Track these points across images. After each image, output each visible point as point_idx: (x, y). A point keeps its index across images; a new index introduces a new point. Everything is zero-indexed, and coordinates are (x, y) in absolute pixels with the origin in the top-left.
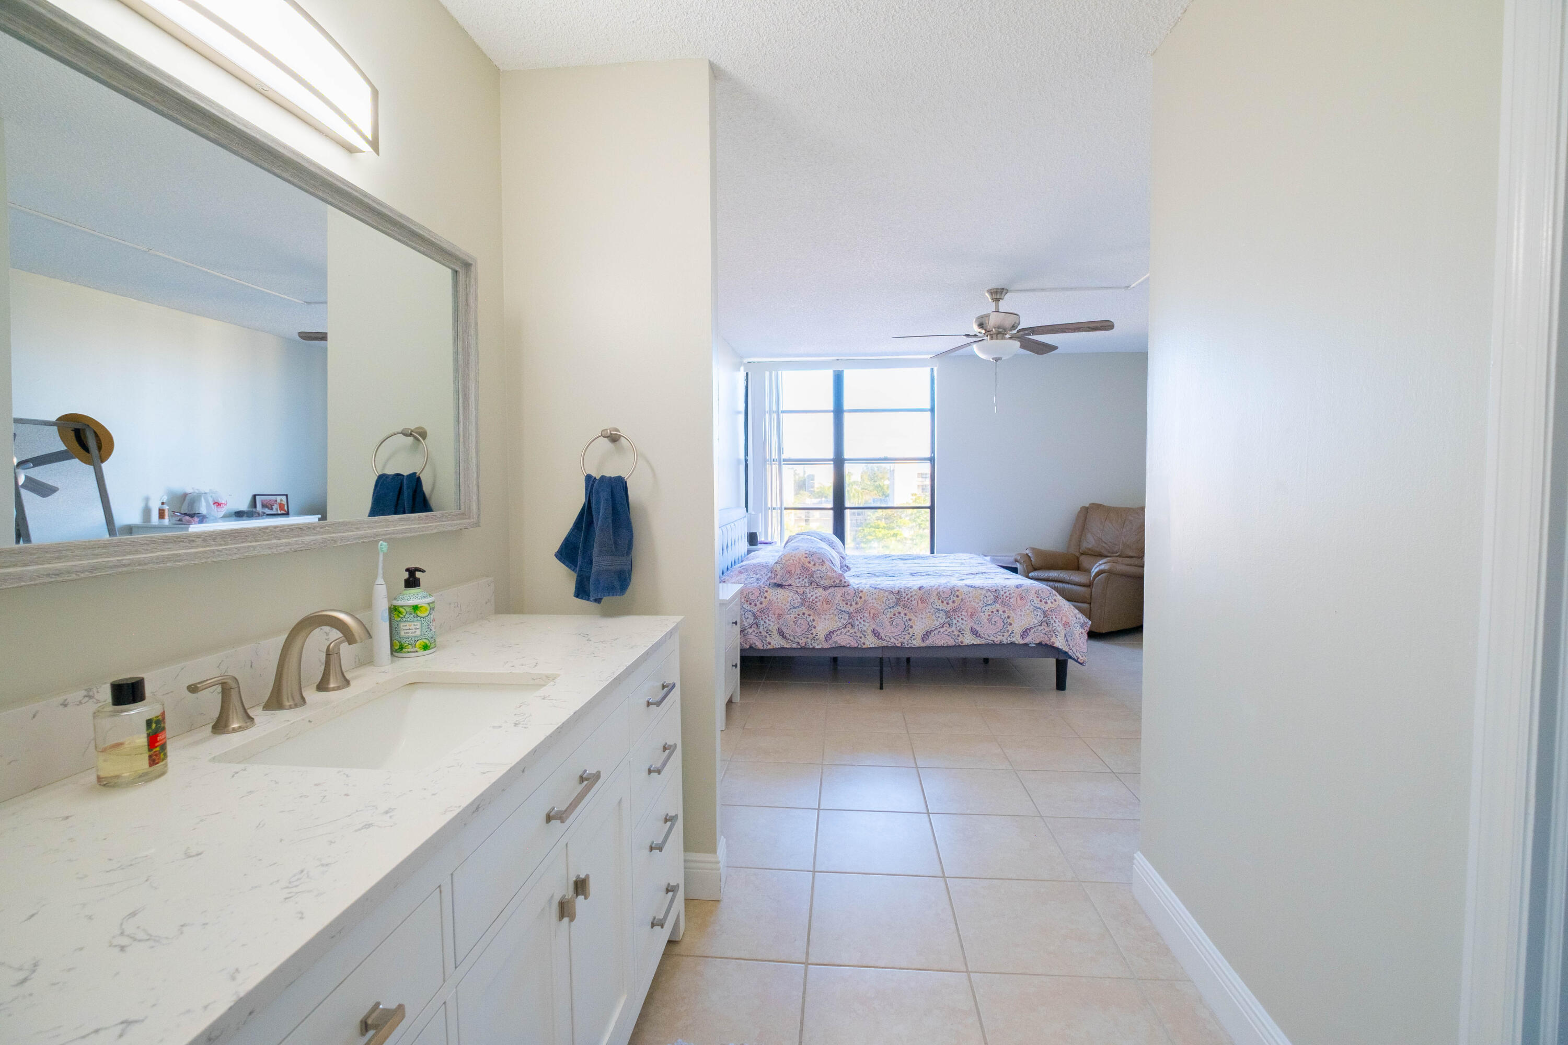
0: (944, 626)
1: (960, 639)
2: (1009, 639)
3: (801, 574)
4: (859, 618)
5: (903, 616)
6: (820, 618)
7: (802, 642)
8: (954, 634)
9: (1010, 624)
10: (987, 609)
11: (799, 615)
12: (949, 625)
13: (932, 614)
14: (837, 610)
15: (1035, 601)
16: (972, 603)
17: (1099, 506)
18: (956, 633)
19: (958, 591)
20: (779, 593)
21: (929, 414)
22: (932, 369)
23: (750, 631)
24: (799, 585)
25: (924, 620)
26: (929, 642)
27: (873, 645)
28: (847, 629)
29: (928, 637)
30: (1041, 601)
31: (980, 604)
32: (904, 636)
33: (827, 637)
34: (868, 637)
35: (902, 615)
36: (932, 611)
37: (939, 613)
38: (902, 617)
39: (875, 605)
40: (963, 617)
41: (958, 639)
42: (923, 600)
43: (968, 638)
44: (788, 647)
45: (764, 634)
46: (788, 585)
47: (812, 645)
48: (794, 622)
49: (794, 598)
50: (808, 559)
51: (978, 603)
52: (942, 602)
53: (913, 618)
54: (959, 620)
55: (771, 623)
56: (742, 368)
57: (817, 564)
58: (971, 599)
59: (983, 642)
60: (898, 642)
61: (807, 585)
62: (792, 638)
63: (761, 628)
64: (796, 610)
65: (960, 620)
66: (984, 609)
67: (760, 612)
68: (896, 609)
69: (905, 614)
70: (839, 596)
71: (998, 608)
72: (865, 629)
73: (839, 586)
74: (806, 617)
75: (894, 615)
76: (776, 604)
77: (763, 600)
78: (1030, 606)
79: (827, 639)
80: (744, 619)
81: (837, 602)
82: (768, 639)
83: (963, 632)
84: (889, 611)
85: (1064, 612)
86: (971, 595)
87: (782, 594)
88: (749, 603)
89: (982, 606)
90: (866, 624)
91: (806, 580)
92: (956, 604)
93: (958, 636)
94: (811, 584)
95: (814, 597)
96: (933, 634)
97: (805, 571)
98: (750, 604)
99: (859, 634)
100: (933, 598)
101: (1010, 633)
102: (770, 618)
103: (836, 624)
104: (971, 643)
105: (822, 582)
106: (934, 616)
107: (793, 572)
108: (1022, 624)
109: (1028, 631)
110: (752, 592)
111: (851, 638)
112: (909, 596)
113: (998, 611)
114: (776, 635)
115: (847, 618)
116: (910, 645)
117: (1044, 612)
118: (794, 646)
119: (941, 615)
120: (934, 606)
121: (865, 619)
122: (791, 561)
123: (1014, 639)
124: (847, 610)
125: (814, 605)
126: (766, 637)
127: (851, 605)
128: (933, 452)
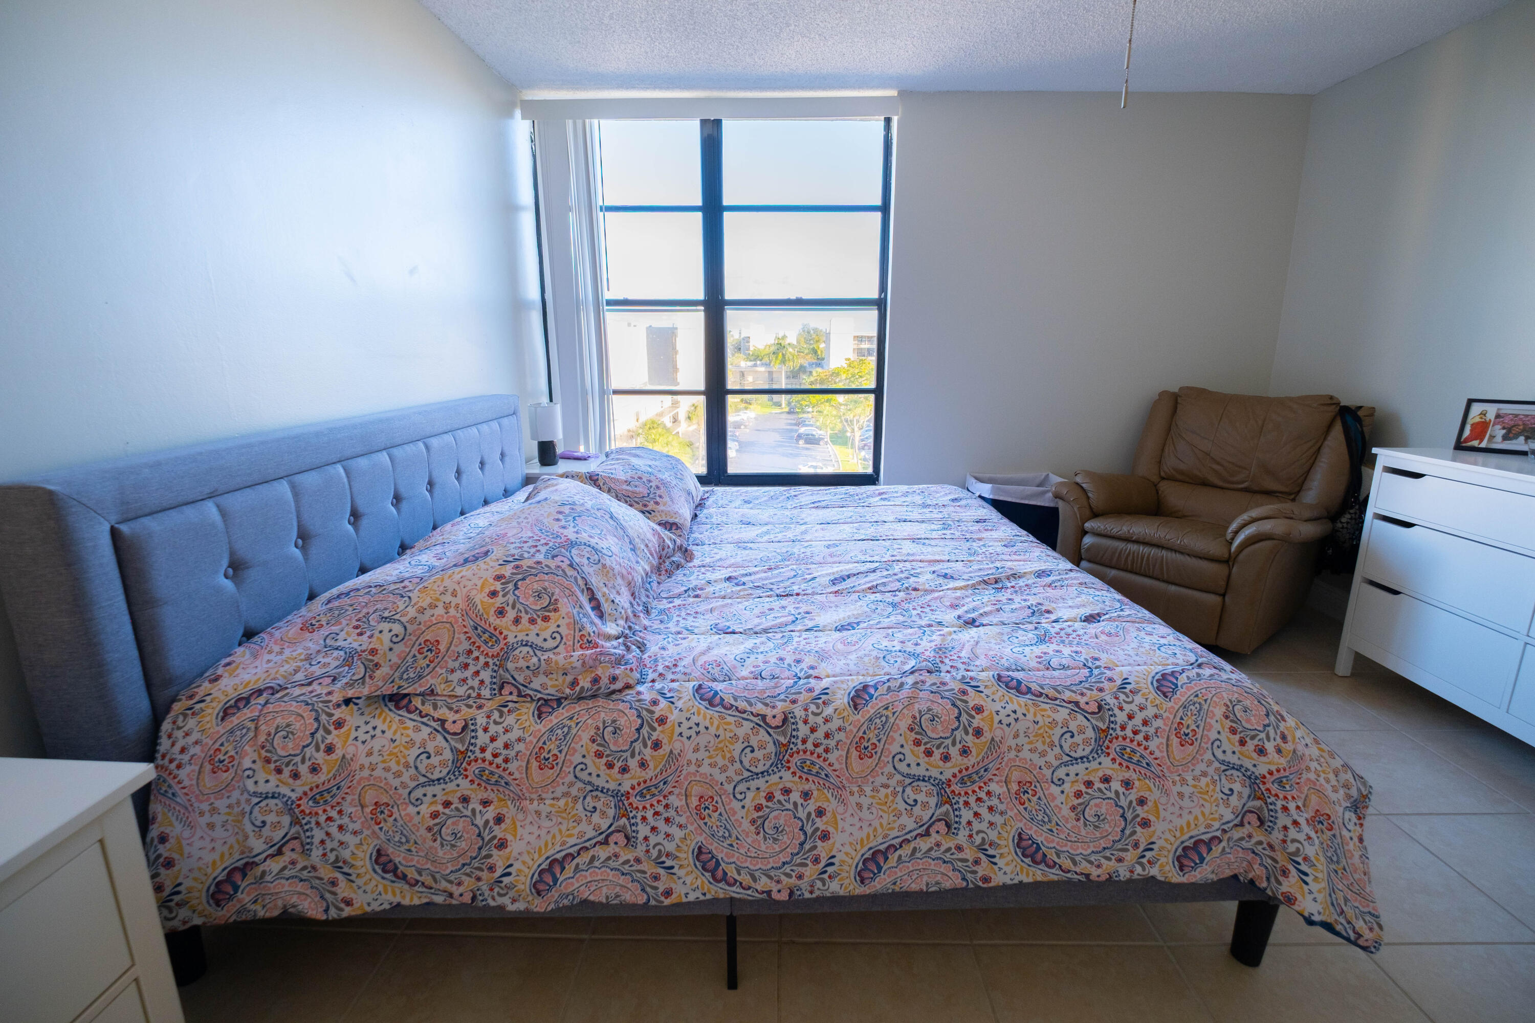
0: (932, 830)
1: (982, 870)
2: (1139, 870)
3: (470, 652)
4: (649, 814)
5: (800, 801)
6: (522, 810)
7: (462, 892)
8: (961, 856)
9: (1145, 824)
10: (1072, 775)
11: (447, 804)
12: (948, 826)
13: (895, 794)
14: (580, 785)
15: (1226, 746)
16: (1025, 754)
17: (1197, 394)
18: (969, 854)
19: (979, 709)
20: (378, 732)
21: (878, 215)
22: (888, 121)
23: (274, 866)
24: (460, 691)
25: (865, 814)
26: (881, 883)
27: (698, 894)
28: (611, 849)
29: (880, 868)
30: (1242, 743)
31: (1050, 757)
32: (802, 870)
33: (541, 881)
34: (681, 873)
35: (795, 796)
36: (892, 782)
37: (918, 790)
38: (795, 804)
39: (705, 769)
40: (995, 802)
41: (975, 872)
42: (864, 749)
43: (1008, 869)
44: (416, 902)
45: (326, 873)
46: (421, 694)
47: (494, 899)
48: (429, 829)
49: (430, 748)
50: (499, 600)
51: (1043, 754)
52: (929, 753)
53: (832, 805)
54: (979, 811)
55: (347, 838)
56: (518, 113)
57: (525, 619)
58: (1022, 740)
59: (1054, 875)
60: (779, 886)
61: (486, 693)
62: (429, 881)
63: (316, 853)
64: (437, 789)
65: (984, 811)
66: (1061, 773)
67: (313, 798)
68: (774, 778)
69: (806, 795)
70: (585, 737)
71: (1109, 772)
72: (670, 847)
73: (594, 696)
74: (473, 811)
75: (770, 797)
76: (366, 773)
77: (320, 757)
78: (1209, 764)
79: (541, 887)
80: (249, 828)
81: (577, 759)
82: (342, 888)
83: (991, 852)
84: (753, 788)
85: (1312, 776)
86: (1021, 726)
87: (389, 734)
88: (272, 766)
89: (1056, 763)
90: (674, 830)
91: (485, 675)
92: (971, 760)
93: (977, 862)
94: (501, 688)
95: (499, 743)
96: (893, 858)
97: (486, 642)
98: (279, 771)
99: (649, 867)
100: (900, 739)
101: (1142, 848)
102: (345, 820)
103: (575, 831)
104: (1016, 881)
105: (536, 684)
106: (899, 799)
107: (442, 647)
108: (1179, 822)
109: (1203, 849)
110: (288, 725)
111: (622, 880)
112: (820, 734)
113: (1106, 780)
114: (368, 876)
115: (611, 812)
116: (817, 893)
117: (1254, 782)
118: (439, 899)
119: (921, 798)
120: (902, 767)
121: (671, 813)
122: (440, 611)
123: (1154, 871)
124: (612, 786)
125: (500, 771)
126: (334, 883)
127: (624, 770)
128: (883, 288)
